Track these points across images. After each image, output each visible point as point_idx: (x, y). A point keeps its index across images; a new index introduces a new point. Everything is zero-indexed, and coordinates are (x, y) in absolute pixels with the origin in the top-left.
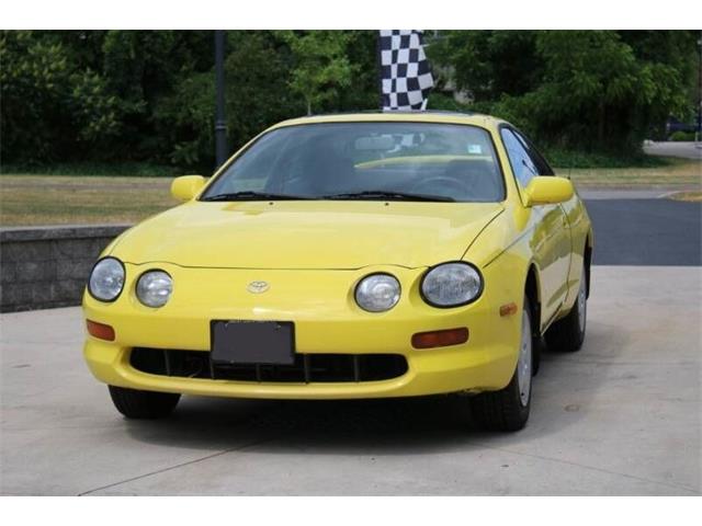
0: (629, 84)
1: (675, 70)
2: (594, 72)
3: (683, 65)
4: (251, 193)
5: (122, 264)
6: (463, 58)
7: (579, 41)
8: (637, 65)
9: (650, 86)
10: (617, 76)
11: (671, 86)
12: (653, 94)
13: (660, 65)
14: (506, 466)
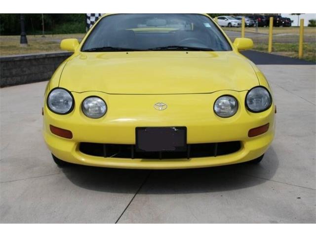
4: (110, 48)
5: (70, 93)
14: (299, 198)
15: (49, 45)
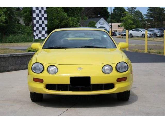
0: (66, 22)
1: (76, 19)
2: (58, 19)
3: (78, 18)
5: (42, 64)
6: (26, 16)
7: (54, 12)
8: (68, 17)
9: (71, 23)
10: (63, 20)
11: (76, 22)
12: (72, 24)
13: (73, 18)
14: (139, 108)
15: (4, 50)
